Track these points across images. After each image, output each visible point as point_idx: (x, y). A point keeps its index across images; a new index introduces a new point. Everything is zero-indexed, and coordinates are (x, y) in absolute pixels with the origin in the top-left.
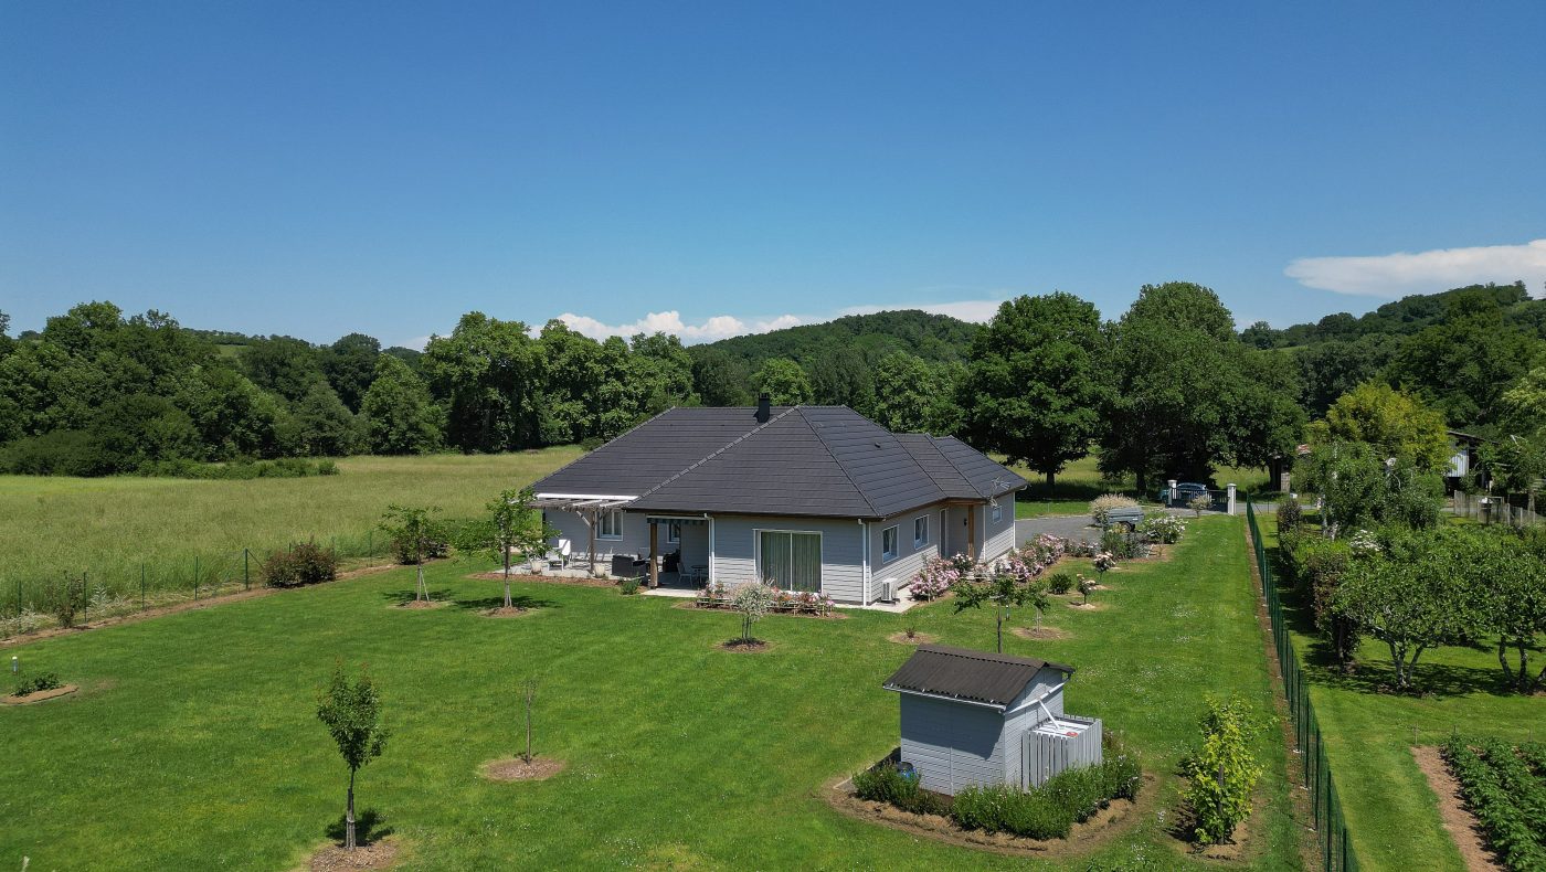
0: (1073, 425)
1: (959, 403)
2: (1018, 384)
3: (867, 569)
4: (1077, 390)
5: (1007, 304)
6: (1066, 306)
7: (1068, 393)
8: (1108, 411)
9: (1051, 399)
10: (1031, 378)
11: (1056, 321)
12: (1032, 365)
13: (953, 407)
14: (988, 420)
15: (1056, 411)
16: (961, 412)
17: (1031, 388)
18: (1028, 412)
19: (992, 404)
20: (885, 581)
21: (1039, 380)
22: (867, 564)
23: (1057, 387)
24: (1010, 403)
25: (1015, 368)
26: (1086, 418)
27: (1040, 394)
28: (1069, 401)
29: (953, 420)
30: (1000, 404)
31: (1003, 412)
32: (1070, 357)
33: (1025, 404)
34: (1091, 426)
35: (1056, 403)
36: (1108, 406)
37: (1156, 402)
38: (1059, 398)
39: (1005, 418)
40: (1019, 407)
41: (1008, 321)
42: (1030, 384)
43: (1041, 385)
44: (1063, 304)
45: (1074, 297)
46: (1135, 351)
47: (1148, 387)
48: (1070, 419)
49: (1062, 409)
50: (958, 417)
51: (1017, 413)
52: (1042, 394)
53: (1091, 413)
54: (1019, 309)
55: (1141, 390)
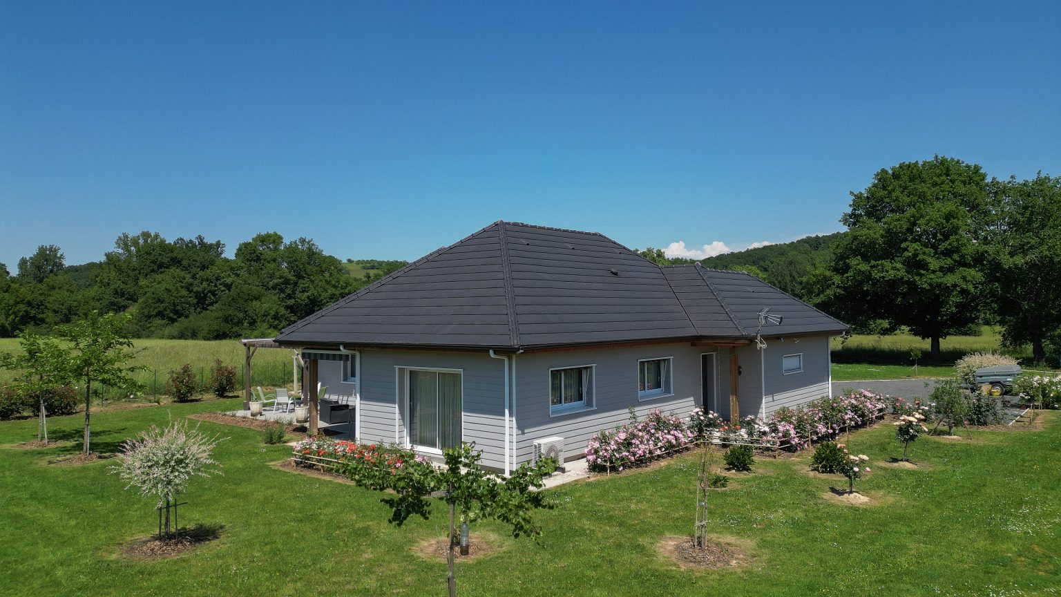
0: (955, 286)
1: (836, 270)
2: (891, 246)
3: (509, 422)
4: (957, 250)
5: (883, 171)
6: (948, 169)
7: (948, 253)
8: (995, 271)
9: (929, 260)
10: (906, 240)
11: (935, 184)
12: (905, 227)
13: (828, 273)
14: (861, 283)
15: (934, 272)
16: (837, 279)
17: (906, 249)
18: (902, 273)
19: (864, 267)
20: (536, 442)
21: (914, 240)
22: (511, 415)
23: (934, 247)
24: (882, 265)
25: (889, 231)
26: (969, 278)
27: (916, 255)
28: (949, 261)
29: (829, 286)
30: (872, 267)
31: (876, 274)
32: (949, 216)
33: (899, 265)
34: (976, 288)
35: (934, 264)
36: (997, 266)
37: (1051, 259)
38: (937, 258)
39: (879, 281)
40: (893, 269)
41: (884, 188)
42: (904, 245)
43: (916, 246)
44: (944, 168)
45: (958, 162)
46: (1026, 208)
47: (1041, 244)
48: (950, 280)
49: (941, 269)
50: (834, 284)
51: (891, 274)
52: (917, 255)
53: (975, 274)
54: (896, 176)
55: (1031, 247)
